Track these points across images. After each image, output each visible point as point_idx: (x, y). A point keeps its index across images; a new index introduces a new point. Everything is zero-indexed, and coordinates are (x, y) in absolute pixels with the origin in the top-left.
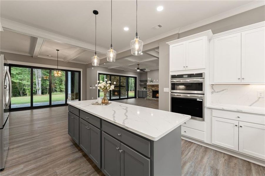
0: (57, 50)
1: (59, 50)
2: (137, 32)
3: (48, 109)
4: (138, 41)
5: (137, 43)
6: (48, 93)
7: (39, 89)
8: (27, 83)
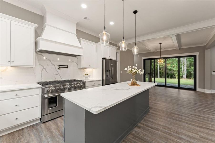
0: (160, 44)
1: (161, 43)
2: (105, 26)
3: (164, 88)
4: (105, 33)
5: (105, 35)
6: (192, 77)
7: (184, 74)
8: (176, 69)
